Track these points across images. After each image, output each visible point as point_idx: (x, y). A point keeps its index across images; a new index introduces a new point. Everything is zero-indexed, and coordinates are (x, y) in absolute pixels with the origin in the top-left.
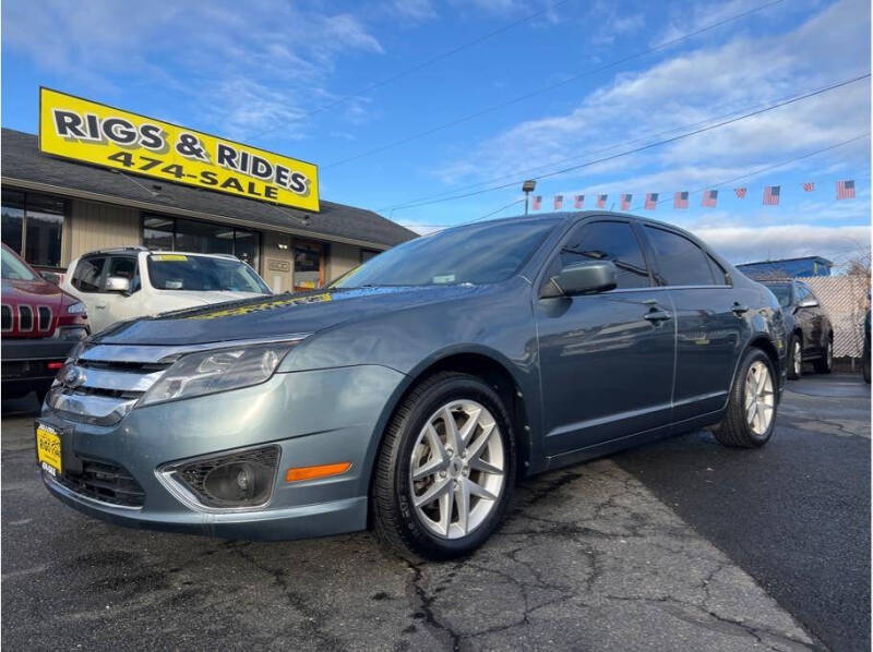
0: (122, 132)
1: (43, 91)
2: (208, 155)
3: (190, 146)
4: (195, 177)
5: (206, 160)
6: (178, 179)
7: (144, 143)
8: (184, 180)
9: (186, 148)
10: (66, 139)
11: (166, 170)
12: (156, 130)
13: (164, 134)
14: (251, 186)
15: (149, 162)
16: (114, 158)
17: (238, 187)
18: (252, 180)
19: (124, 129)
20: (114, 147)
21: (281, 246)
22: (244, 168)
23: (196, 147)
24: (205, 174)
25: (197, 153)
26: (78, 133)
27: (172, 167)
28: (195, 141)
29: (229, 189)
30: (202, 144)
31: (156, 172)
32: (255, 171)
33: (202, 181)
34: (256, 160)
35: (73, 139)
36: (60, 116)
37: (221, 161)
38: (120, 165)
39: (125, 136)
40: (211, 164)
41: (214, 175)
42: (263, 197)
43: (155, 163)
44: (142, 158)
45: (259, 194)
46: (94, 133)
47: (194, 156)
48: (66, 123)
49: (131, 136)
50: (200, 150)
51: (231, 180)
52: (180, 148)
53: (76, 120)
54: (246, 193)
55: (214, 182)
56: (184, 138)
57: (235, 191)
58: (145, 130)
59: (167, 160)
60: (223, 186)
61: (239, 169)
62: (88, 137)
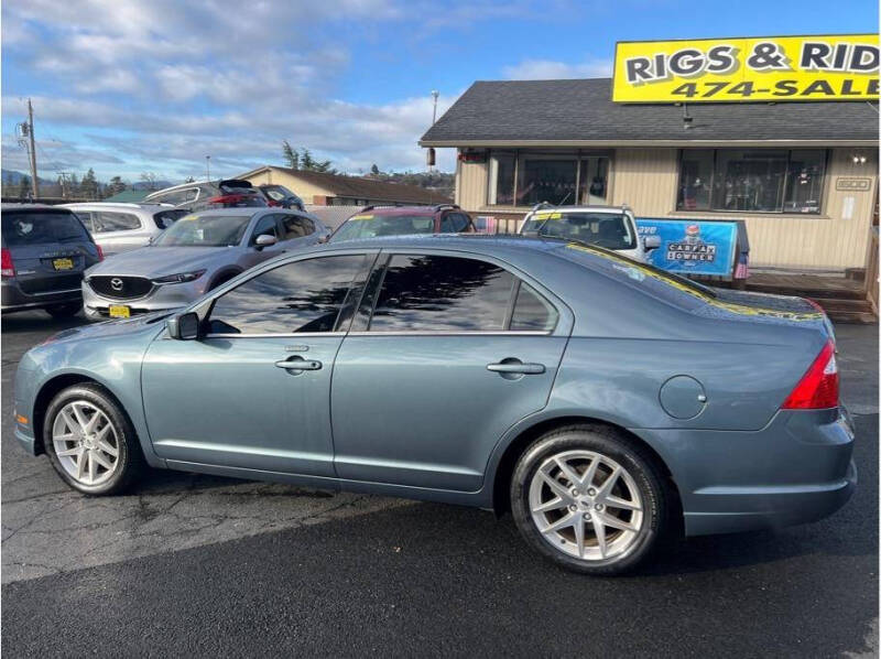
0: (689, 63)
1: (619, 45)
2: (788, 61)
3: (766, 56)
4: (768, 91)
5: (785, 67)
6: (746, 98)
7: (712, 67)
8: (754, 97)
9: (761, 60)
10: (635, 85)
11: (733, 91)
12: (726, 49)
13: (736, 52)
14: (847, 86)
15: (713, 87)
16: (677, 92)
17: (828, 90)
18: (848, 77)
19: (691, 58)
20: (679, 80)
21: (856, 160)
22: (839, 63)
23: (773, 55)
24: (780, 85)
25: (775, 62)
26: (646, 76)
27: (740, 86)
28: (772, 49)
29: (813, 96)
30: (782, 50)
31: (721, 96)
32: (856, 64)
33: (776, 94)
34: (859, 50)
35: (641, 84)
36: (631, 64)
37: (805, 63)
38: (682, 98)
39: (691, 66)
40: (792, 70)
41: (794, 82)
42: (864, 96)
43: (721, 86)
44: (707, 84)
45: (859, 93)
46: (661, 72)
47: (770, 66)
48: (637, 70)
49: (697, 64)
50: (778, 58)
51: (817, 83)
52: (753, 62)
53: (645, 63)
54: (838, 95)
55: (793, 91)
56: (759, 49)
57: (823, 96)
58: (714, 54)
59: (735, 80)
60: (806, 92)
61: (831, 67)
62: (655, 77)
